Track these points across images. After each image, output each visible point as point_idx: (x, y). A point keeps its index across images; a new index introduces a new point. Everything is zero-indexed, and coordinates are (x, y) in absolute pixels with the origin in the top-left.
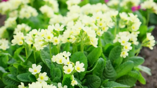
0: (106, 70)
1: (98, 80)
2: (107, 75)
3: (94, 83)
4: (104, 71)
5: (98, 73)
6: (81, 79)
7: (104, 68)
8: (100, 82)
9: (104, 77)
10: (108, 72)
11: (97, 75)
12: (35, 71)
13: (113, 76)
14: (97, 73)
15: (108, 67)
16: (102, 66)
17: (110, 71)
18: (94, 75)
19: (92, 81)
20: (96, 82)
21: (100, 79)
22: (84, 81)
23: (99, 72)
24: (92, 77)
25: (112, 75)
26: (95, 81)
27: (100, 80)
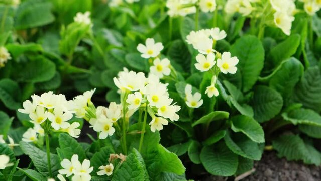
0: (304, 86)
1: (278, 101)
2: (305, 95)
3: (269, 103)
4: (298, 86)
5: (282, 87)
6: (245, 90)
7: (298, 80)
8: (282, 105)
9: (297, 98)
10: (308, 89)
11: (278, 90)
12: (150, 53)
13: (317, 101)
14: (279, 86)
15: (311, 81)
16: (291, 75)
17: (313, 89)
18: (272, 89)
19: (267, 100)
20: (274, 103)
21: (281, 98)
22: (249, 95)
23: (284, 85)
24: (267, 91)
25: (318, 98)
26: (271, 101)
27: (282, 101)
